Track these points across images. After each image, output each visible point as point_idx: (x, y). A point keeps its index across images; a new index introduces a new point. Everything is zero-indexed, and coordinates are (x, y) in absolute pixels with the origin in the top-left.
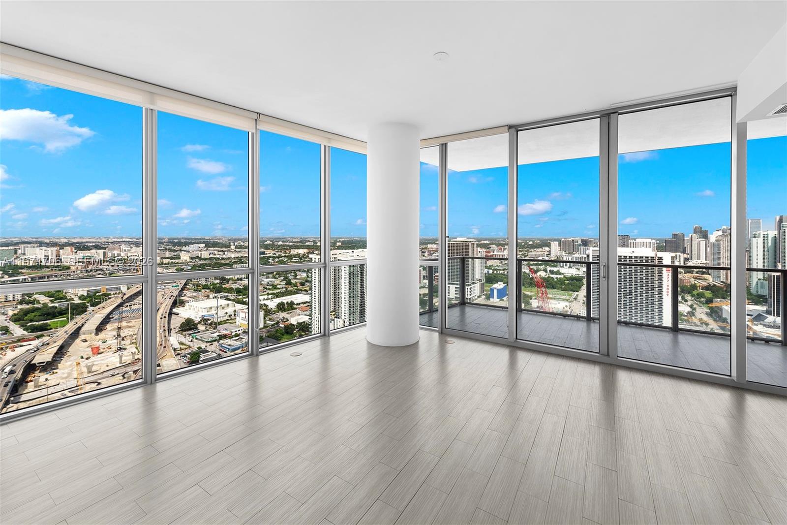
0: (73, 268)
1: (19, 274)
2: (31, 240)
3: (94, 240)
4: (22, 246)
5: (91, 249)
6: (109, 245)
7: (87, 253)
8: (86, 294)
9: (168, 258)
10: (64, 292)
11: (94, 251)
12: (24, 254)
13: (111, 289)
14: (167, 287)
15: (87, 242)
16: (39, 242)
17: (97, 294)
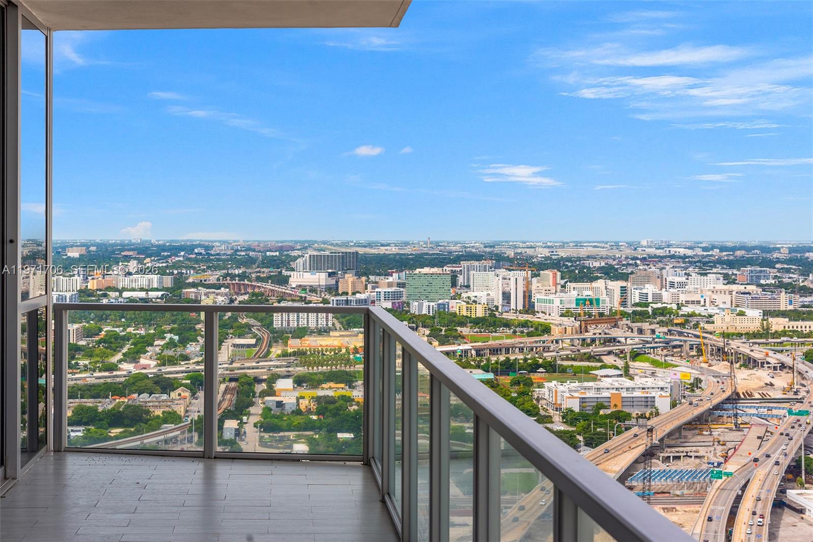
0: (556, 332)
1: (456, 338)
5: (597, 278)
6: (636, 265)
7: (586, 290)
8: (577, 409)
9: (784, 314)
10: (536, 397)
11: (600, 284)
12: (468, 287)
13: (632, 401)
14: (775, 412)
15: (589, 257)
16: (497, 255)
17: (602, 412)
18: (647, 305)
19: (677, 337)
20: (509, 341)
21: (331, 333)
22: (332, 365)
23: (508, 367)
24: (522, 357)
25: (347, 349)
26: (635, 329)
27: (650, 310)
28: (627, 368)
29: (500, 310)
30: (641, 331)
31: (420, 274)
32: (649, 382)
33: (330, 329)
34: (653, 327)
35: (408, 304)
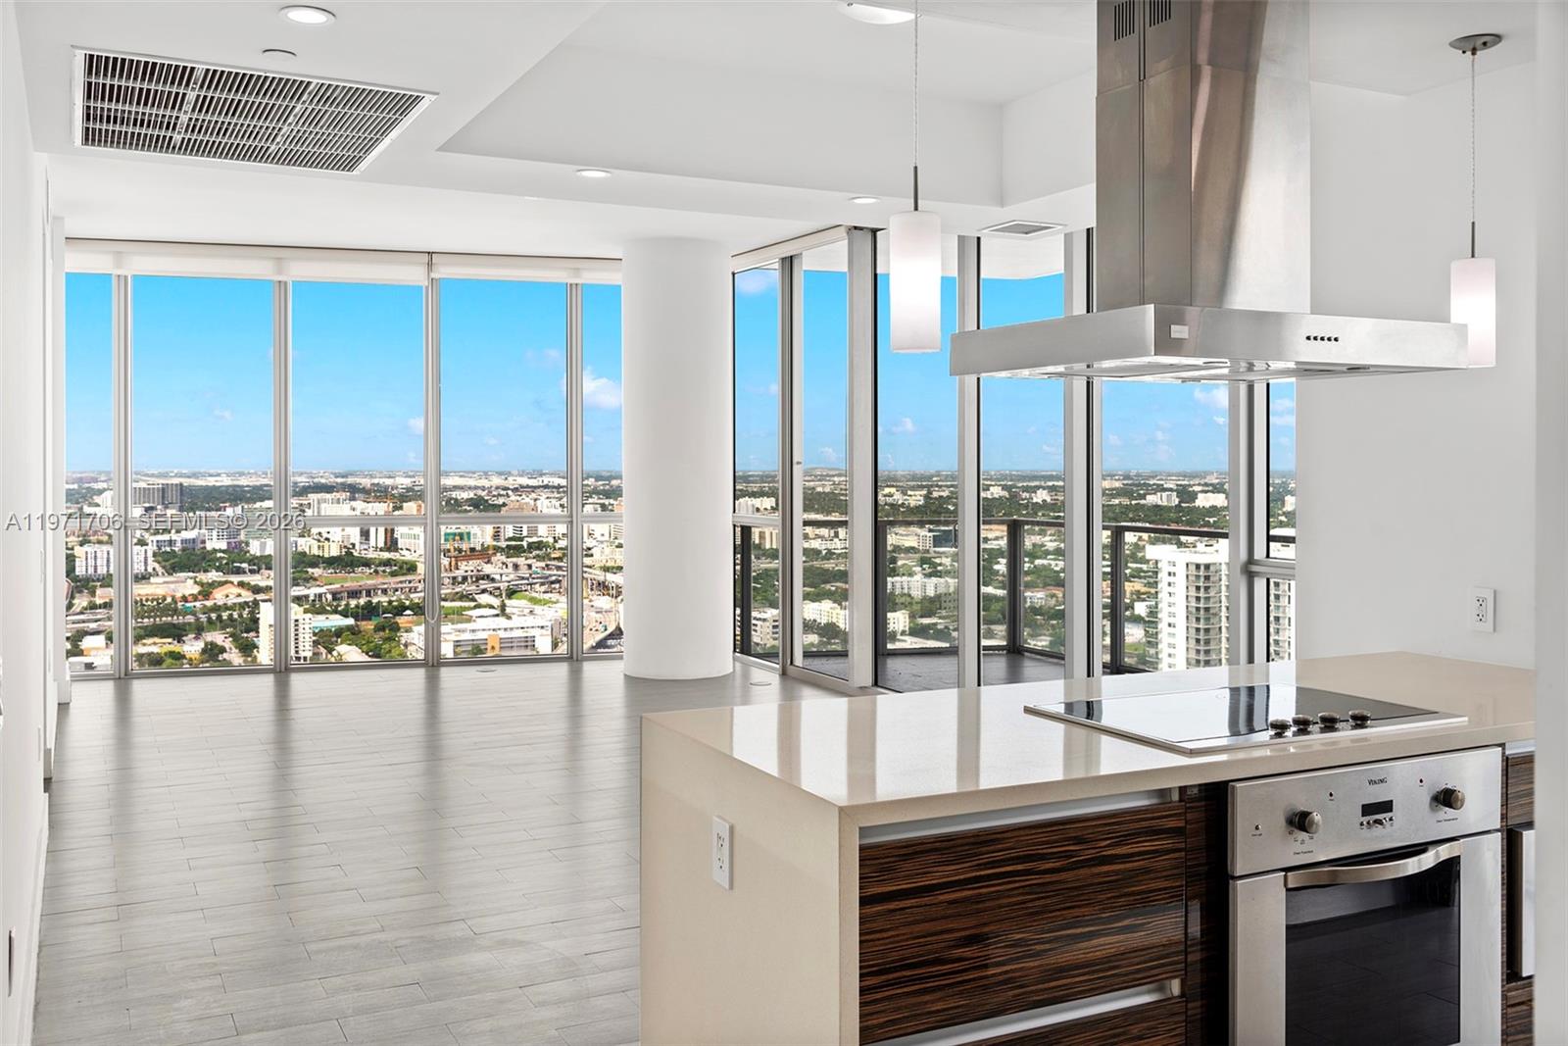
0: (422, 570)
1: (307, 580)
2: (332, 480)
3: (472, 482)
4: (313, 497)
6: (508, 496)
10: (403, 642)
15: (456, 488)
16: (350, 486)
18: (521, 539)
19: (555, 572)
20: (370, 582)
21: (152, 580)
22: (155, 617)
23: (370, 611)
24: (387, 599)
25: (173, 598)
26: (510, 565)
27: (525, 544)
28: (503, 607)
29: (357, 547)
30: (516, 567)
31: (261, 509)
32: (529, 621)
33: (151, 575)
34: (529, 562)
35: (247, 544)
